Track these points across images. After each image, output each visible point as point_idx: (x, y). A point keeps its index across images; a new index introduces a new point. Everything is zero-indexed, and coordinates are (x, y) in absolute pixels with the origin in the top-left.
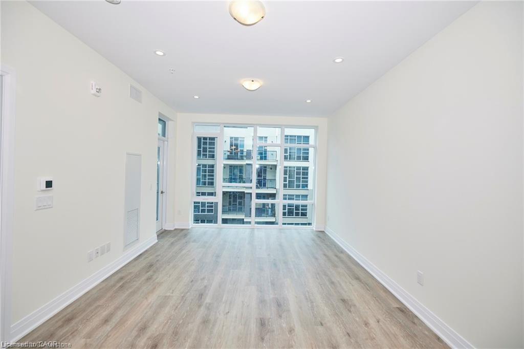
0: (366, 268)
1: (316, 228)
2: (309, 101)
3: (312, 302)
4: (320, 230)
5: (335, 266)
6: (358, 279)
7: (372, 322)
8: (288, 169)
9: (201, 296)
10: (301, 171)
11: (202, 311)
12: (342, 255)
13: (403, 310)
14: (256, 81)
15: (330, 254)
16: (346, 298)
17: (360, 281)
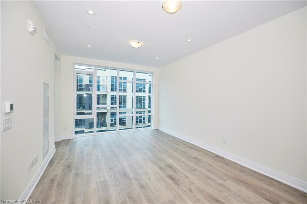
0: (191, 143)
1: (154, 128)
2: (157, 58)
3: (183, 162)
4: (156, 129)
5: (178, 145)
6: (191, 148)
7: (212, 164)
8: (114, 97)
9: (125, 175)
10: (122, 98)
11: (134, 183)
12: (175, 139)
13: (217, 156)
14: (140, 43)
15: (170, 139)
16: (195, 157)
17: (193, 149)
